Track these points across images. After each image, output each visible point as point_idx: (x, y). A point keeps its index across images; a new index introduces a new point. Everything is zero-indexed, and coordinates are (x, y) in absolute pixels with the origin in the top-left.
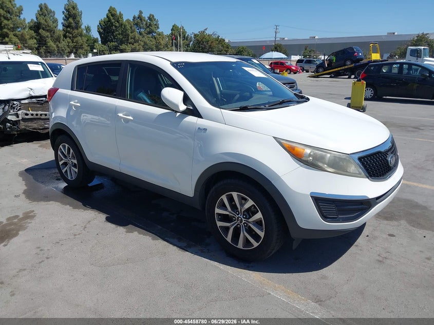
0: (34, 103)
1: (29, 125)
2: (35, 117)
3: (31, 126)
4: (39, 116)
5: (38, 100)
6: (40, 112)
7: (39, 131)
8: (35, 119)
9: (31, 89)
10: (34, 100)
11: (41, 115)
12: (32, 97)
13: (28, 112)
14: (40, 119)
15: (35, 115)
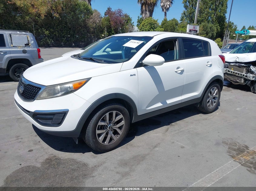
0: (236, 66)
1: (230, 77)
2: (233, 73)
3: (230, 78)
4: (235, 74)
5: (239, 65)
6: (236, 72)
7: (233, 82)
8: (232, 75)
9: (238, 58)
10: (237, 64)
11: (236, 73)
12: (236, 62)
13: (230, 70)
14: (235, 76)
15: (233, 72)
